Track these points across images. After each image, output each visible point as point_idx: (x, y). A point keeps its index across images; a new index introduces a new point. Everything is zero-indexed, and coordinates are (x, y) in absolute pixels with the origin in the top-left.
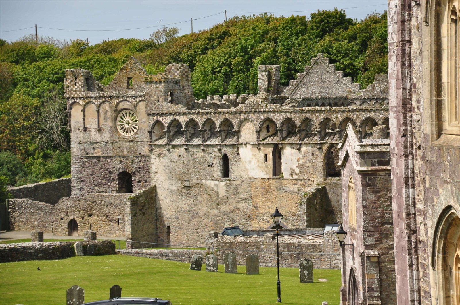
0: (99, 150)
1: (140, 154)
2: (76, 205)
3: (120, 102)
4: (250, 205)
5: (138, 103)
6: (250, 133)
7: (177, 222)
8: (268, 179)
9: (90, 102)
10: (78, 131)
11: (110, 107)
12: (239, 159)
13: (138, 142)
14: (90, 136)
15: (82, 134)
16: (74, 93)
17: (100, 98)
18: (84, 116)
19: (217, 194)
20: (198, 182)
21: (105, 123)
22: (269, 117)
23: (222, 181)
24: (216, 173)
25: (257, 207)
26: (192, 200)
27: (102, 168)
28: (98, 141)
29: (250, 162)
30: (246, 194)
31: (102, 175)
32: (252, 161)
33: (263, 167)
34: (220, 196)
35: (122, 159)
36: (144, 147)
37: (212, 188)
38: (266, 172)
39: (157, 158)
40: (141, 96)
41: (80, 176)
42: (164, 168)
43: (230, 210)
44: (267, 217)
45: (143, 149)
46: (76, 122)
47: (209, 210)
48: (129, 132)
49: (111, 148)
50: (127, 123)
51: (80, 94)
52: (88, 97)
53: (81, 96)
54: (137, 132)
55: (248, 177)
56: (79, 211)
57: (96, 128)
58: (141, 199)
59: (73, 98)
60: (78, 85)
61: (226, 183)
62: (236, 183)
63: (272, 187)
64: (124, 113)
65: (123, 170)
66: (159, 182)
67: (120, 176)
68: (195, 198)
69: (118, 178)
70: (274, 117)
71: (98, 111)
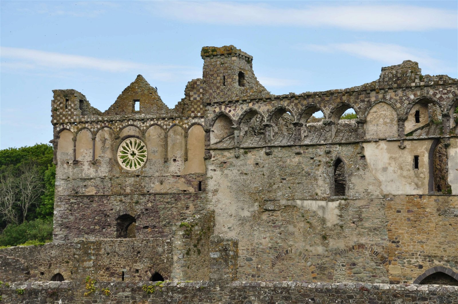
0: (93, 188)
1: (148, 192)
2: (64, 254)
3: (124, 127)
4: (385, 239)
5: (148, 128)
6: (385, 123)
7: (249, 266)
8: (420, 196)
9: (85, 128)
10: (65, 166)
11: (111, 134)
12: (365, 166)
13: (146, 176)
14: (82, 170)
15: (71, 169)
16: (64, 118)
17: (97, 122)
18: (75, 146)
19: (323, 221)
20: (289, 203)
21: (103, 155)
22: (425, 95)
23: (333, 200)
24: (321, 188)
25: (398, 242)
26: (278, 231)
27: (95, 211)
28: (91, 176)
29: (385, 169)
30: (376, 221)
31: (95, 219)
32: (389, 167)
33: (410, 177)
34: (329, 224)
35: (123, 199)
36: (153, 183)
37: (314, 212)
38: (417, 184)
39: (218, 169)
40: (152, 119)
41: (64, 221)
42: (229, 185)
43: (347, 247)
44: (417, 258)
45: (152, 185)
46: (63, 153)
47: (308, 247)
48: (133, 164)
49: (109, 185)
50: (132, 155)
51: (71, 118)
52: (82, 122)
53: (72, 120)
54: (145, 165)
55: (381, 194)
56: (67, 262)
57: (90, 161)
58: (196, 228)
59: (62, 124)
60: (69, 108)
61: (340, 204)
62: (359, 203)
63: (427, 210)
64: (128, 142)
65: (125, 213)
66: (220, 206)
67: (119, 221)
68: (282, 229)
69: (116, 222)
70: (435, 94)
71: (94, 139)
